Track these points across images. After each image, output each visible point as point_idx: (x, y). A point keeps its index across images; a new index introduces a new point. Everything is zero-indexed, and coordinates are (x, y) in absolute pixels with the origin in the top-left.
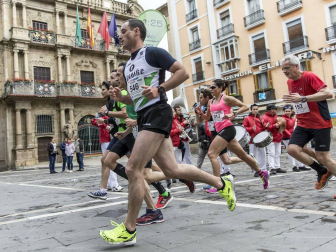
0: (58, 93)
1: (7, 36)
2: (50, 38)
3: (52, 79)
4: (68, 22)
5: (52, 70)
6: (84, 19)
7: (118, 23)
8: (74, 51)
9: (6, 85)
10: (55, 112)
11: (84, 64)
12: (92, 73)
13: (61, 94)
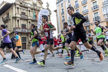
0: (28, 31)
1: (14, 16)
2: (26, 17)
3: (26, 28)
4: (31, 13)
5: (26, 25)
6: (35, 12)
8: (32, 20)
9: (14, 29)
10: (27, 36)
11: (35, 24)
12: (37, 26)
13: (29, 32)
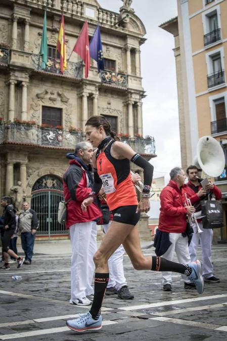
4: (31, 35)
6: (54, 31)
7: (104, 39)
8: (36, 77)
11: (49, 96)
12: (60, 110)
13: (10, 140)
